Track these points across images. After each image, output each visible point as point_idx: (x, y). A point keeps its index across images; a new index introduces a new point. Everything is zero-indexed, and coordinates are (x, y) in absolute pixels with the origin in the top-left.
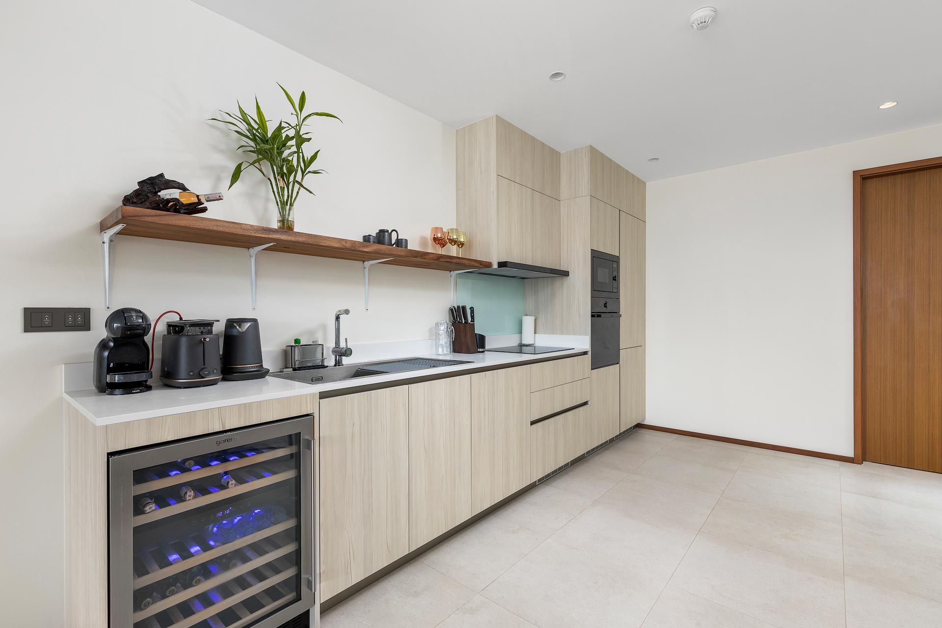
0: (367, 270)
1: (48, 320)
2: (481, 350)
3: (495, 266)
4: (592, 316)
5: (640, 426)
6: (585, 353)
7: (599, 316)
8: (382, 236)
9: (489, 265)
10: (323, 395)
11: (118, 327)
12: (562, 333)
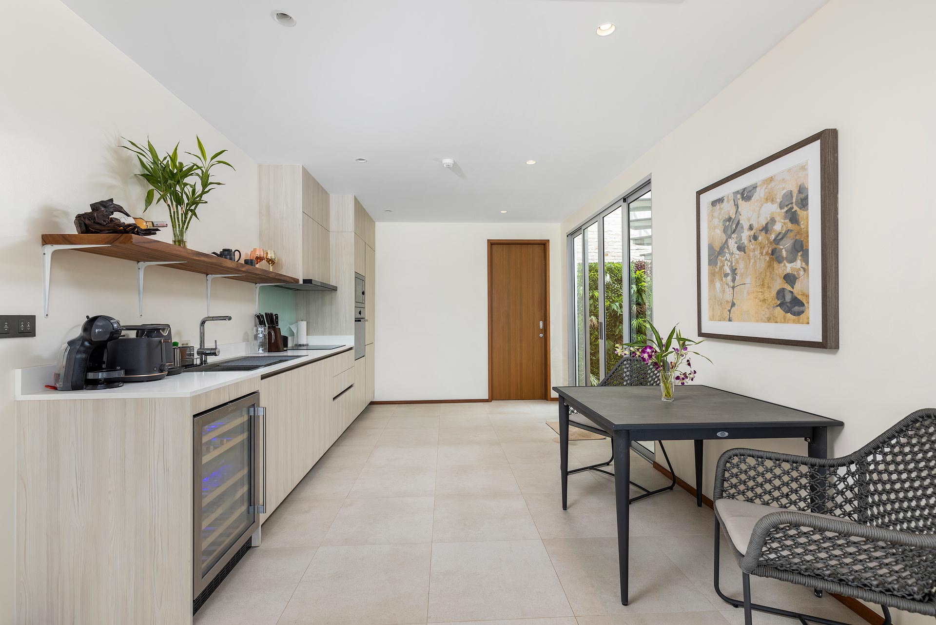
0: (209, 282)
1: (7, 327)
2: (285, 349)
3: (301, 282)
4: (356, 321)
5: (372, 403)
6: (351, 349)
7: (360, 321)
8: (227, 253)
9: (297, 281)
10: (264, 377)
11: (99, 332)
12: (331, 334)
